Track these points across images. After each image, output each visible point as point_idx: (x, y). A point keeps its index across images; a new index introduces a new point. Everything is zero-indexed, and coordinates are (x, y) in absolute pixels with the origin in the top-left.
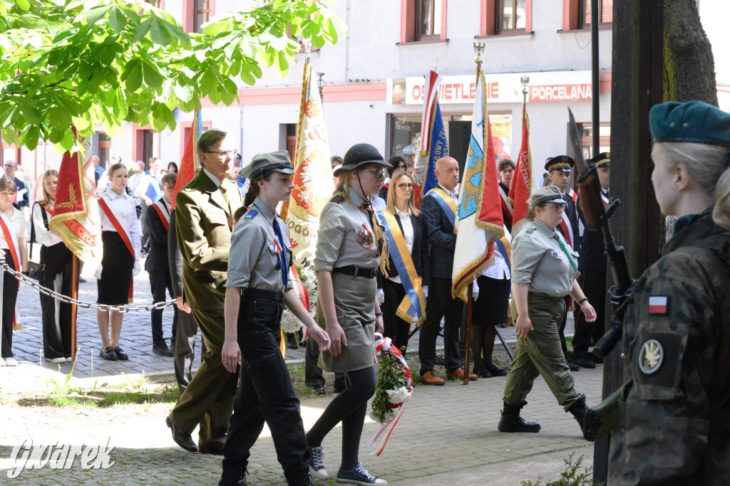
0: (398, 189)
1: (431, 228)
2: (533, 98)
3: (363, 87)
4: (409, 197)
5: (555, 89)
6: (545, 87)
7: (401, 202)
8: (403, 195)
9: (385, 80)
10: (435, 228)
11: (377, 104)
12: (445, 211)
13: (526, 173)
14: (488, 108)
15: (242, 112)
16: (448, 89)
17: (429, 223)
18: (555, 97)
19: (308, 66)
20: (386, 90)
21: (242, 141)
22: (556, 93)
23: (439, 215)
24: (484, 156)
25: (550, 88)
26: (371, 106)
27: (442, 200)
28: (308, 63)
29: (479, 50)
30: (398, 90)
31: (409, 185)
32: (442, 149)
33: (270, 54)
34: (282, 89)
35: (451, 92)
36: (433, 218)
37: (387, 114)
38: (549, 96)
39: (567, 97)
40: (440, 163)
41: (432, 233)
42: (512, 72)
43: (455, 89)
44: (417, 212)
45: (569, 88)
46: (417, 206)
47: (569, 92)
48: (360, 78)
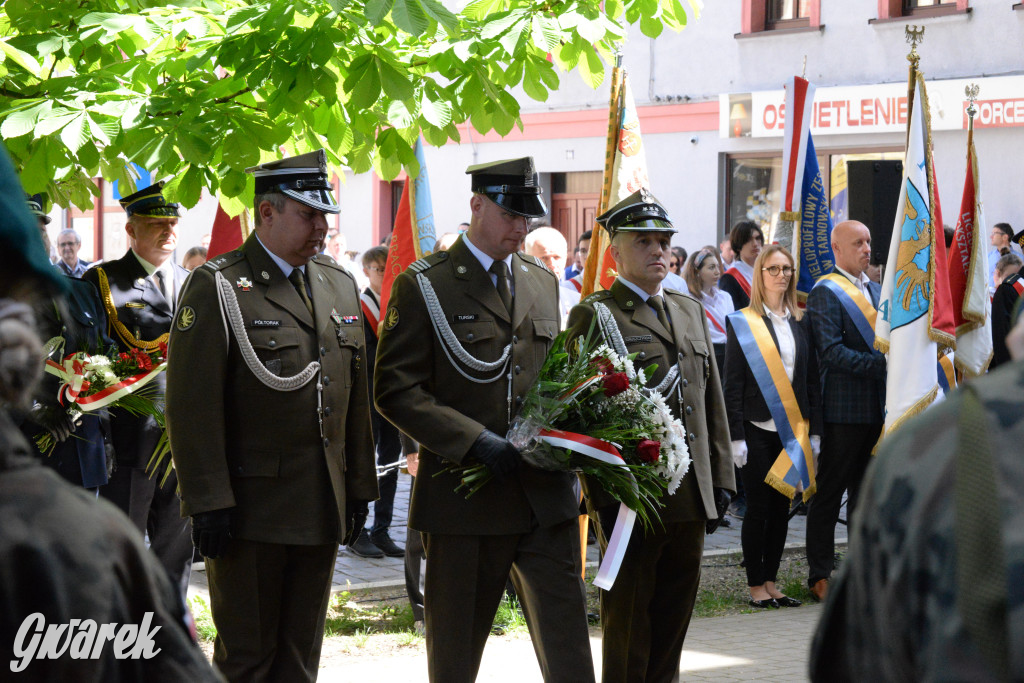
0: (766, 274)
1: (827, 340)
3: (678, 109)
4: (786, 288)
5: (1009, 105)
6: (991, 102)
7: (773, 297)
8: (774, 286)
9: (717, 96)
10: (834, 341)
11: (704, 138)
12: (851, 312)
13: (967, 249)
15: (476, 154)
16: (824, 110)
17: (823, 333)
18: (1009, 120)
19: (620, 70)
20: (718, 113)
22: (1010, 112)
23: (838, 317)
25: (999, 105)
26: (693, 141)
27: (842, 292)
28: (618, 66)
29: (914, 38)
30: (738, 113)
31: (785, 268)
34: (543, 114)
35: (828, 114)
36: (829, 324)
37: (721, 155)
38: (998, 118)
40: (839, 231)
41: (828, 348)
43: (836, 109)
44: (800, 313)
48: (674, 94)
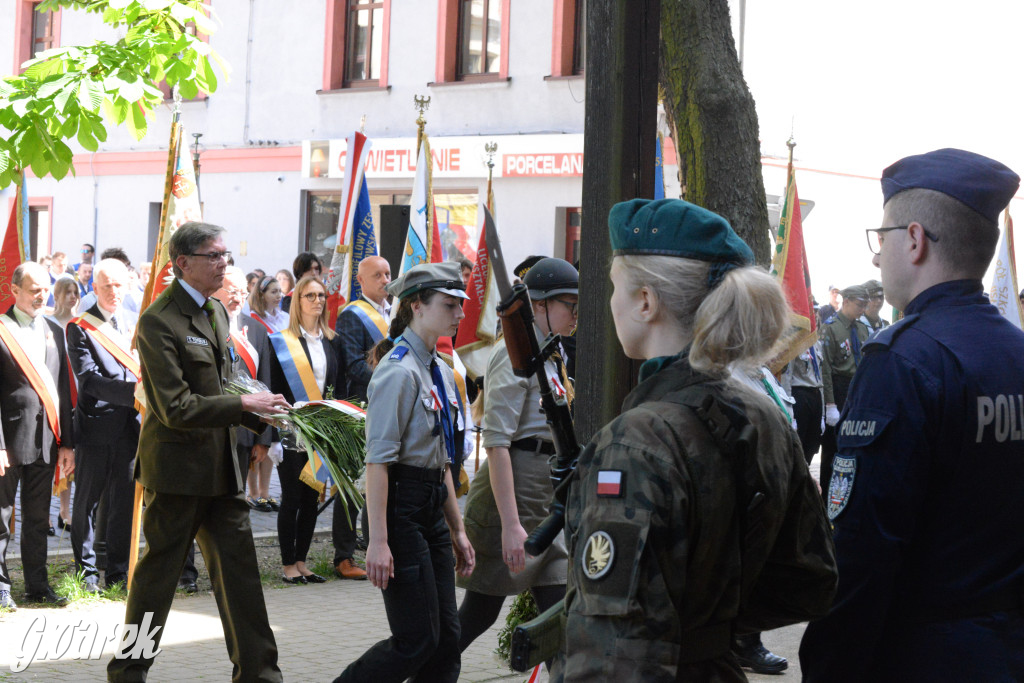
0: (305, 300)
1: (351, 357)
2: (508, 172)
3: (268, 152)
4: (320, 312)
5: (540, 159)
6: (525, 156)
7: (309, 319)
8: (312, 310)
9: (300, 142)
10: (356, 357)
11: (289, 176)
12: (370, 333)
13: (481, 280)
14: (434, 185)
15: (96, 185)
16: (389, 157)
17: (348, 350)
18: (540, 171)
19: (178, 125)
20: (300, 156)
21: (96, 227)
22: (540, 165)
23: (361, 338)
24: (427, 256)
25: (532, 158)
26: (280, 179)
27: (366, 317)
28: (177, 121)
29: (422, 106)
30: (318, 157)
31: (320, 295)
32: (366, 242)
33: (120, 107)
34: (155, 152)
35: (392, 161)
36: (353, 343)
37: (303, 192)
38: (530, 169)
39: (557, 171)
40: (364, 265)
41: (352, 364)
42: (480, 135)
43: (399, 156)
44: (331, 334)
45: (559, 158)
46: (331, 326)
47: (558, 164)
48: (265, 139)
